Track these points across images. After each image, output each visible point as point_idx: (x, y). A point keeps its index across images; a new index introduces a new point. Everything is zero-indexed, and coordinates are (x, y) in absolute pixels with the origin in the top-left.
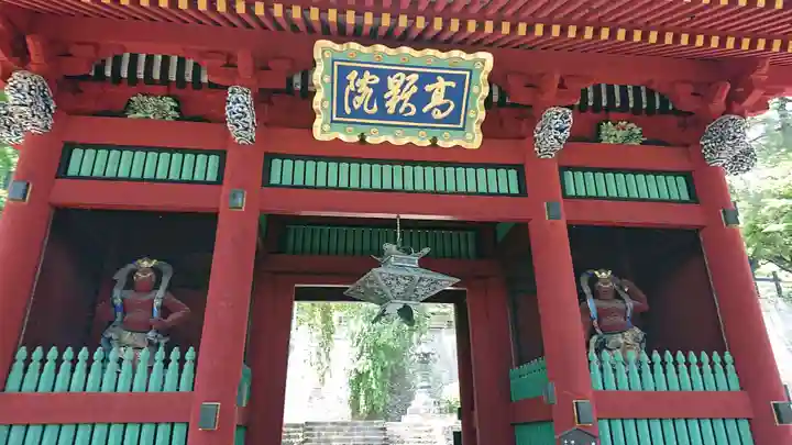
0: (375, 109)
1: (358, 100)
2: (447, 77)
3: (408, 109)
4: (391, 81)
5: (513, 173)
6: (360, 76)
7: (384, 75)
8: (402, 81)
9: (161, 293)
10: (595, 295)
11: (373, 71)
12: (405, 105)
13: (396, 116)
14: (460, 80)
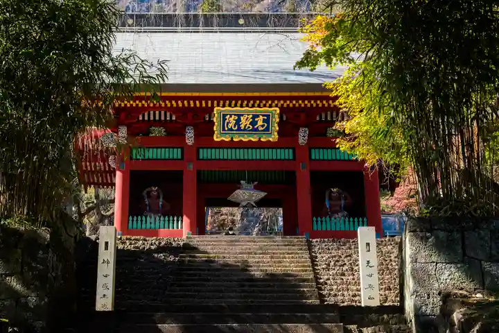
0: (236, 128)
1: (230, 125)
2: (263, 116)
3: (249, 127)
4: (242, 118)
5: (291, 151)
6: (231, 117)
7: (240, 116)
8: (246, 118)
9: (161, 200)
10: (330, 199)
11: (235, 115)
12: (248, 126)
13: (245, 130)
14: (268, 116)
